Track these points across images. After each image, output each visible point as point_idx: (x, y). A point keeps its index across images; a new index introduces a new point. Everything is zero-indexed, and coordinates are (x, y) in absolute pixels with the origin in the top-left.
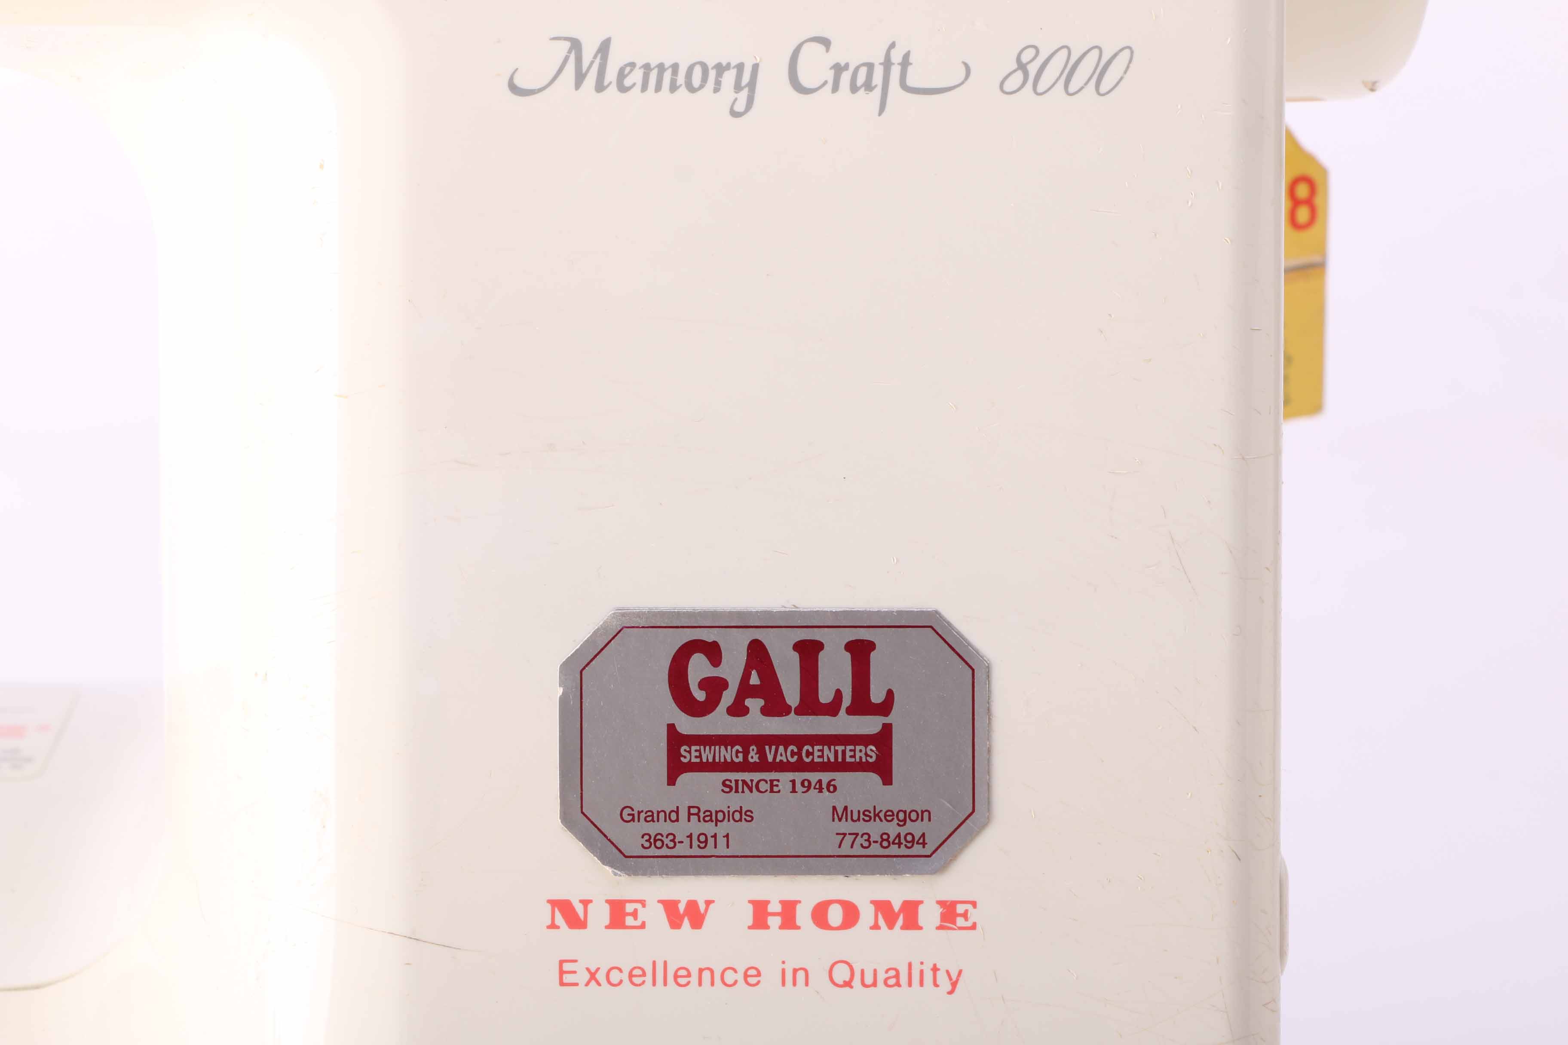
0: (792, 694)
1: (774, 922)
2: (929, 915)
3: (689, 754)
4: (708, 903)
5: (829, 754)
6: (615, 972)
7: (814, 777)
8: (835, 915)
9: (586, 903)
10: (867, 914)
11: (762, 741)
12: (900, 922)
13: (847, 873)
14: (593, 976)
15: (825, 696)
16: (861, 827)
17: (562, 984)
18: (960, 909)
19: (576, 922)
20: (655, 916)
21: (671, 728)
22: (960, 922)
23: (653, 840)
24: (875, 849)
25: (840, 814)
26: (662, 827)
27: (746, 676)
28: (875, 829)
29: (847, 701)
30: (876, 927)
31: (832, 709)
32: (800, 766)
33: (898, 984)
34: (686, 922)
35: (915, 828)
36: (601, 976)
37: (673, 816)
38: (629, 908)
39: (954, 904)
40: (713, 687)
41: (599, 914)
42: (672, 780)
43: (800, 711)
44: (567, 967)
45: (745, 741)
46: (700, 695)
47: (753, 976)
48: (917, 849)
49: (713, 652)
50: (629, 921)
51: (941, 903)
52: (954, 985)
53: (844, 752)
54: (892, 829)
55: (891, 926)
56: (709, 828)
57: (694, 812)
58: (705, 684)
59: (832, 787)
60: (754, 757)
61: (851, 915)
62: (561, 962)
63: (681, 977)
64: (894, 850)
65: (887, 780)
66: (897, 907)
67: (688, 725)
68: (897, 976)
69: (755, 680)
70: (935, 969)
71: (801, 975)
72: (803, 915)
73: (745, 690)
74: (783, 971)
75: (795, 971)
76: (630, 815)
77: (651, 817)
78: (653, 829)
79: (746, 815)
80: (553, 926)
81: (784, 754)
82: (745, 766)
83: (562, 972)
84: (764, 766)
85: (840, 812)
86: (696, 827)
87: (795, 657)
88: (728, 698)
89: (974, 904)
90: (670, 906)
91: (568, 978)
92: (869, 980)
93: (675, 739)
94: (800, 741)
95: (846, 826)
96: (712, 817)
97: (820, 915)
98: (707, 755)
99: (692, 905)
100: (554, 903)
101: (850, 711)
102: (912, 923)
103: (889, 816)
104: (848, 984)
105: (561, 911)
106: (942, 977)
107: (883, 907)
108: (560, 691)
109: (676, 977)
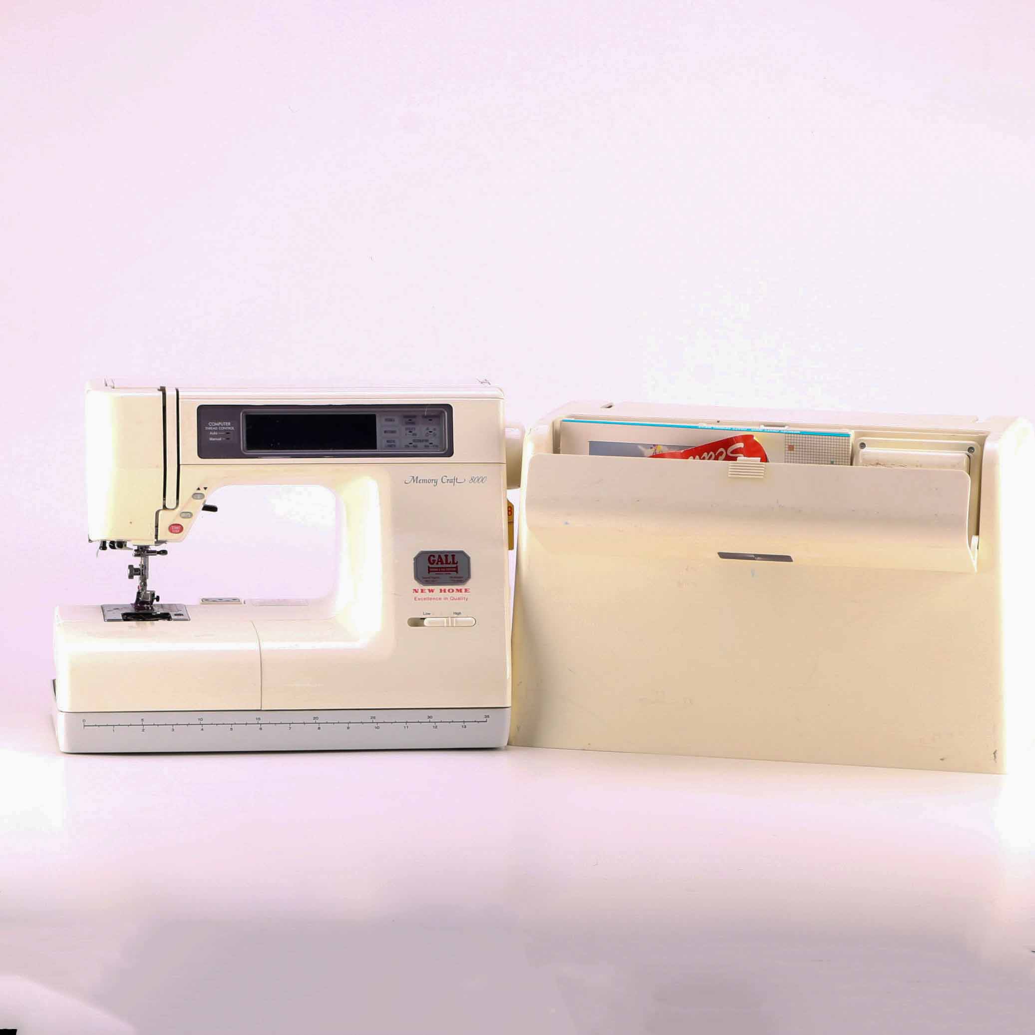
0: (444, 562)
1: (443, 591)
2: (463, 591)
3: (431, 570)
5: (449, 569)
7: (447, 572)
9: (418, 589)
10: (455, 590)
11: (441, 568)
13: (452, 585)
15: (449, 562)
16: (454, 579)
17: (415, 600)
18: (467, 590)
19: (417, 592)
20: (427, 591)
23: (427, 581)
24: (456, 582)
25: (452, 577)
27: (438, 559)
29: (452, 562)
31: (449, 564)
32: (445, 571)
34: (431, 592)
35: (461, 579)
36: (420, 599)
38: (424, 590)
40: (434, 561)
41: (420, 591)
42: (429, 573)
45: (438, 568)
47: (440, 599)
48: (461, 582)
49: (434, 556)
53: (451, 569)
54: (458, 579)
55: (458, 592)
59: (449, 574)
61: (453, 591)
62: (415, 597)
63: (431, 599)
64: (458, 582)
65: (457, 573)
66: (459, 589)
67: (430, 566)
68: (459, 599)
71: (447, 599)
73: (438, 561)
74: (444, 598)
76: (423, 578)
77: (426, 578)
79: (438, 578)
80: (414, 592)
81: (443, 570)
82: (438, 571)
84: (441, 571)
87: (445, 557)
88: (436, 562)
90: (429, 590)
92: (456, 599)
93: (429, 567)
94: (445, 568)
95: (452, 579)
96: (435, 578)
97: (449, 590)
98: (433, 570)
99: (432, 589)
100: (414, 589)
101: (452, 564)
102: (461, 592)
103: (458, 577)
104: (453, 600)
106: (465, 599)
108: (414, 561)
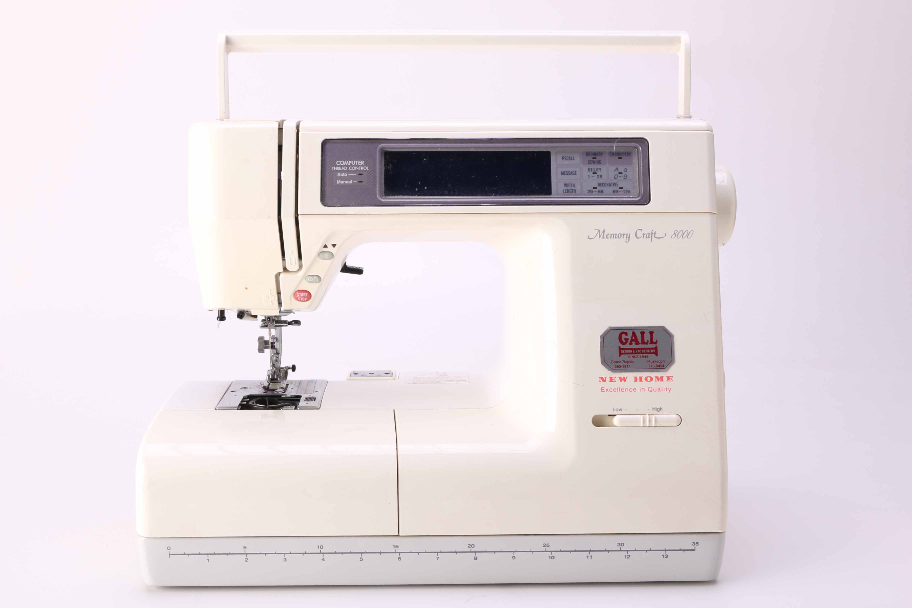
0: (640, 341)
1: (638, 380)
2: (665, 379)
3: (623, 351)
4: (627, 377)
5: (647, 351)
6: (611, 389)
7: (644, 355)
8: (649, 379)
9: (605, 377)
10: (654, 379)
11: (635, 349)
12: (660, 380)
13: (651, 372)
14: (607, 390)
15: (646, 341)
16: (653, 364)
17: (602, 392)
18: (670, 378)
19: (604, 381)
20: (617, 379)
21: (619, 347)
22: (670, 380)
23: (617, 366)
24: (655, 367)
25: (650, 361)
26: (619, 364)
27: (632, 338)
28: (655, 364)
29: (649, 342)
30: (656, 381)
31: (647, 343)
32: (642, 353)
33: (660, 391)
34: (623, 381)
35: (662, 364)
36: (609, 390)
37: (620, 362)
38: (613, 378)
39: (669, 377)
40: (627, 340)
41: (608, 379)
42: (620, 356)
43: (641, 344)
44: (602, 389)
45: (632, 349)
46: (624, 341)
47: (635, 390)
48: (662, 367)
49: (626, 334)
50: (613, 380)
51: (667, 377)
52: (670, 391)
53: (649, 351)
54: (658, 364)
55: (658, 381)
56: (627, 364)
57: (624, 361)
58: (625, 339)
59: (647, 357)
60: (634, 352)
61: (651, 379)
62: (602, 388)
63: (622, 390)
64: (658, 368)
65: (657, 355)
66: (659, 377)
67: (622, 346)
68: (660, 389)
69: (633, 338)
70: (666, 388)
71: (643, 389)
72: (643, 379)
73: (632, 340)
74: (640, 389)
75: (642, 389)
76: (613, 362)
77: (616, 362)
78: (617, 364)
79: (633, 362)
80: (600, 381)
81: (639, 351)
82: (632, 353)
83: (602, 390)
84: (635, 353)
85: (649, 361)
86: (624, 364)
87: (640, 334)
88: (629, 341)
89: (673, 377)
90: (620, 378)
91: (603, 391)
92: (655, 390)
93: (620, 349)
94: (642, 349)
95: (650, 364)
96: (627, 362)
97: (646, 379)
98: (626, 351)
99: (624, 378)
100: (600, 378)
101: (650, 344)
102: (662, 380)
103: (657, 362)
104: (651, 391)
105: (601, 379)
106: (668, 390)
107: (657, 378)
108: (600, 341)
109: (621, 390)
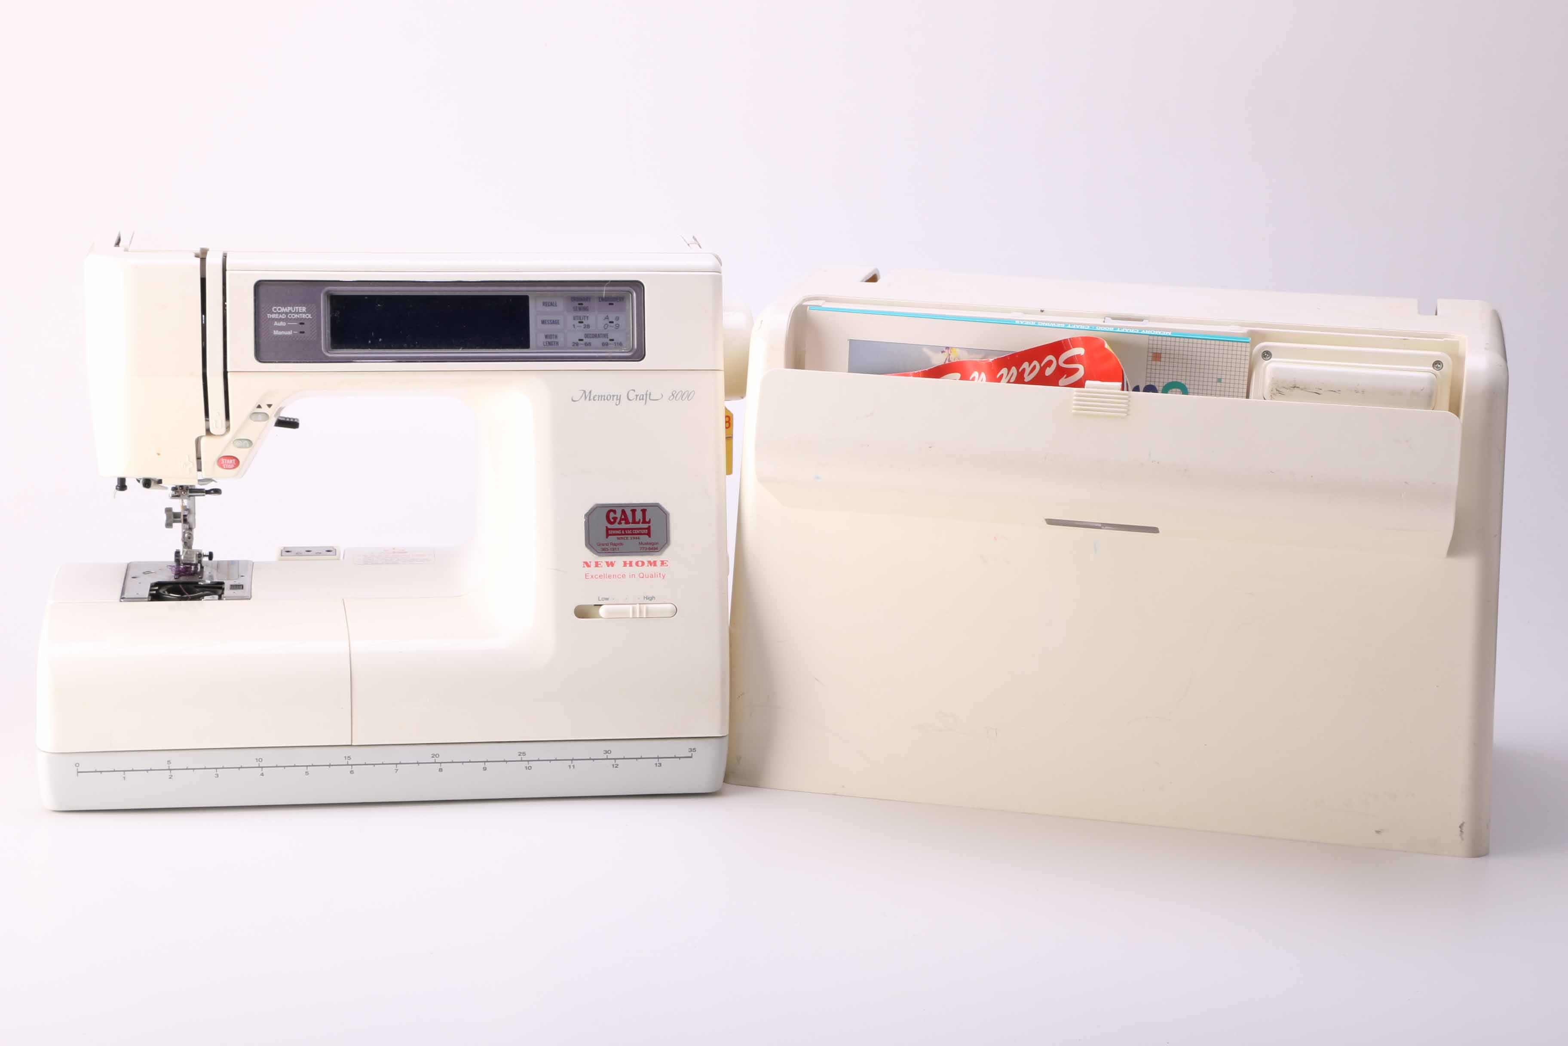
0: (630, 520)
1: (628, 565)
2: (659, 563)
3: (610, 532)
4: (615, 562)
5: (638, 532)
6: (596, 576)
7: (635, 536)
8: (640, 564)
9: (590, 562)
10: (646, 563)
11: (625, 529)
12: (653, 565)
13: (642, 555)
14: (592, 577)
15: (637, 520)
16: (645, 546)
18: (665, 562)
19: (588, 566)
20: (604, 564)
21: (607, 527)
22: (665, 565)
23: (604, 549)
24: (648, 550)
25: (641, 543)
26: (606, 547)
27: (621, 516)
28: (648, 546)
29: (641, 521)
30: (648, 566)
31: (639, 523)
32: (632, 534)
34: (610, 566)
35: (655, 546)
36: (594, 577)
37: (607, 545)
38: (599, 563)
39: (663, 561)
40: (615, 519)
41: (593, 564)
42: (607, 538)
43: (632, 523)
45: (622, 529)
46: (612, 520)
47: (624, 576)
48: (656, 550)
49: (615, 512)
50: (599, 566)
51: (661, 561)
52: (664, 577)
53: (641, 531)
54: (651, 546)
55: (651, 566)
56: (615, 547)
57: (611, 544)
58: (613, 518)
59: (639, 538)
60: (623, 532)
61: (643, 563)
62: (586, 574)
63: (609, 577)
64: (651, 551)
65: (649, 536)
66: (652, 561)
67: (610, 526)
68: (652, 576)
69: (623, 517)
70: (660, 574)
71: (633, 576)
72: (634, 564)
73: (622, 519)
74: (630, 575)
75: (632, 575)
76: (599, 545)
77: (603, 545)
78: (603, 547)
79: (621, 544)
80: (584, 567)
81: (629, 532)
82: (621, 534)
83: (586, 576)
84: (625, 534)
86: (612, 547)
87: (631, 512)
88: (618, 520)
89: (667, 561)
90: (607, 563)
91: (587, 577)
92: (647, 576)
93: (608, 529)
94: (632, 529)
95: (642, 546)
96: (615, 545)
97: (637, 564)
98: (614, 532)
99: (612, 562)
100: (584, 562)
101: (642, 523)
102: (655, 565)
103: (650, 544)
104: (643, 577)
105: (585, 564)
106: (661, 576)
107: (649, 562)
108: (584, 520)
